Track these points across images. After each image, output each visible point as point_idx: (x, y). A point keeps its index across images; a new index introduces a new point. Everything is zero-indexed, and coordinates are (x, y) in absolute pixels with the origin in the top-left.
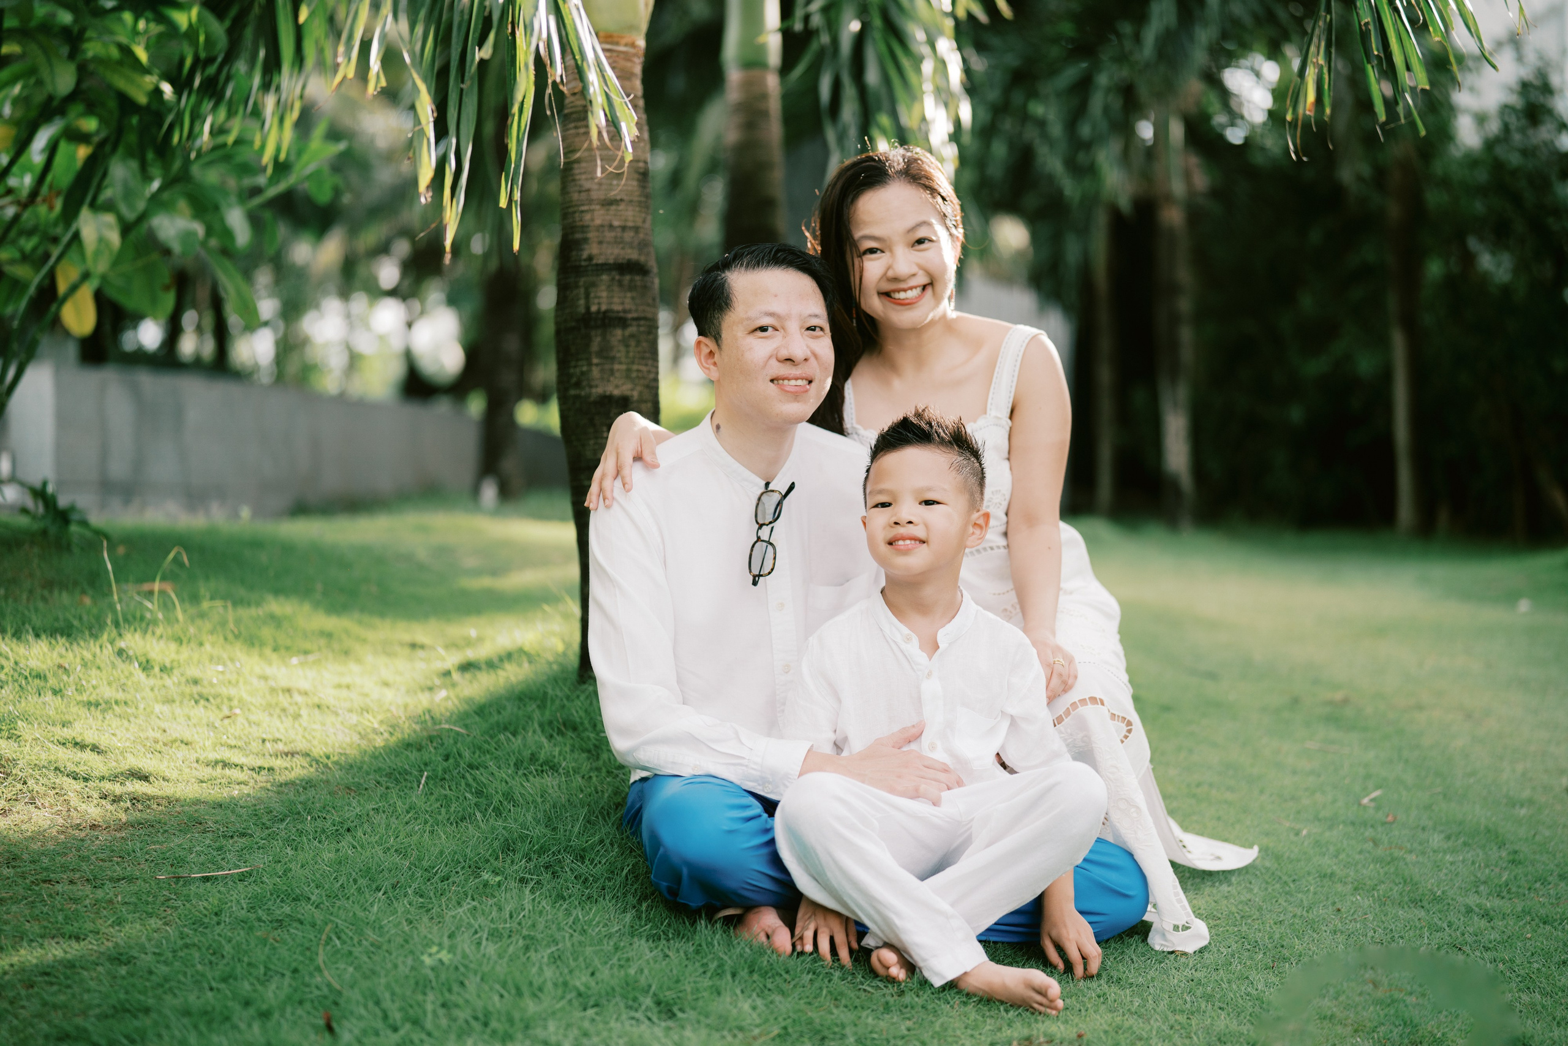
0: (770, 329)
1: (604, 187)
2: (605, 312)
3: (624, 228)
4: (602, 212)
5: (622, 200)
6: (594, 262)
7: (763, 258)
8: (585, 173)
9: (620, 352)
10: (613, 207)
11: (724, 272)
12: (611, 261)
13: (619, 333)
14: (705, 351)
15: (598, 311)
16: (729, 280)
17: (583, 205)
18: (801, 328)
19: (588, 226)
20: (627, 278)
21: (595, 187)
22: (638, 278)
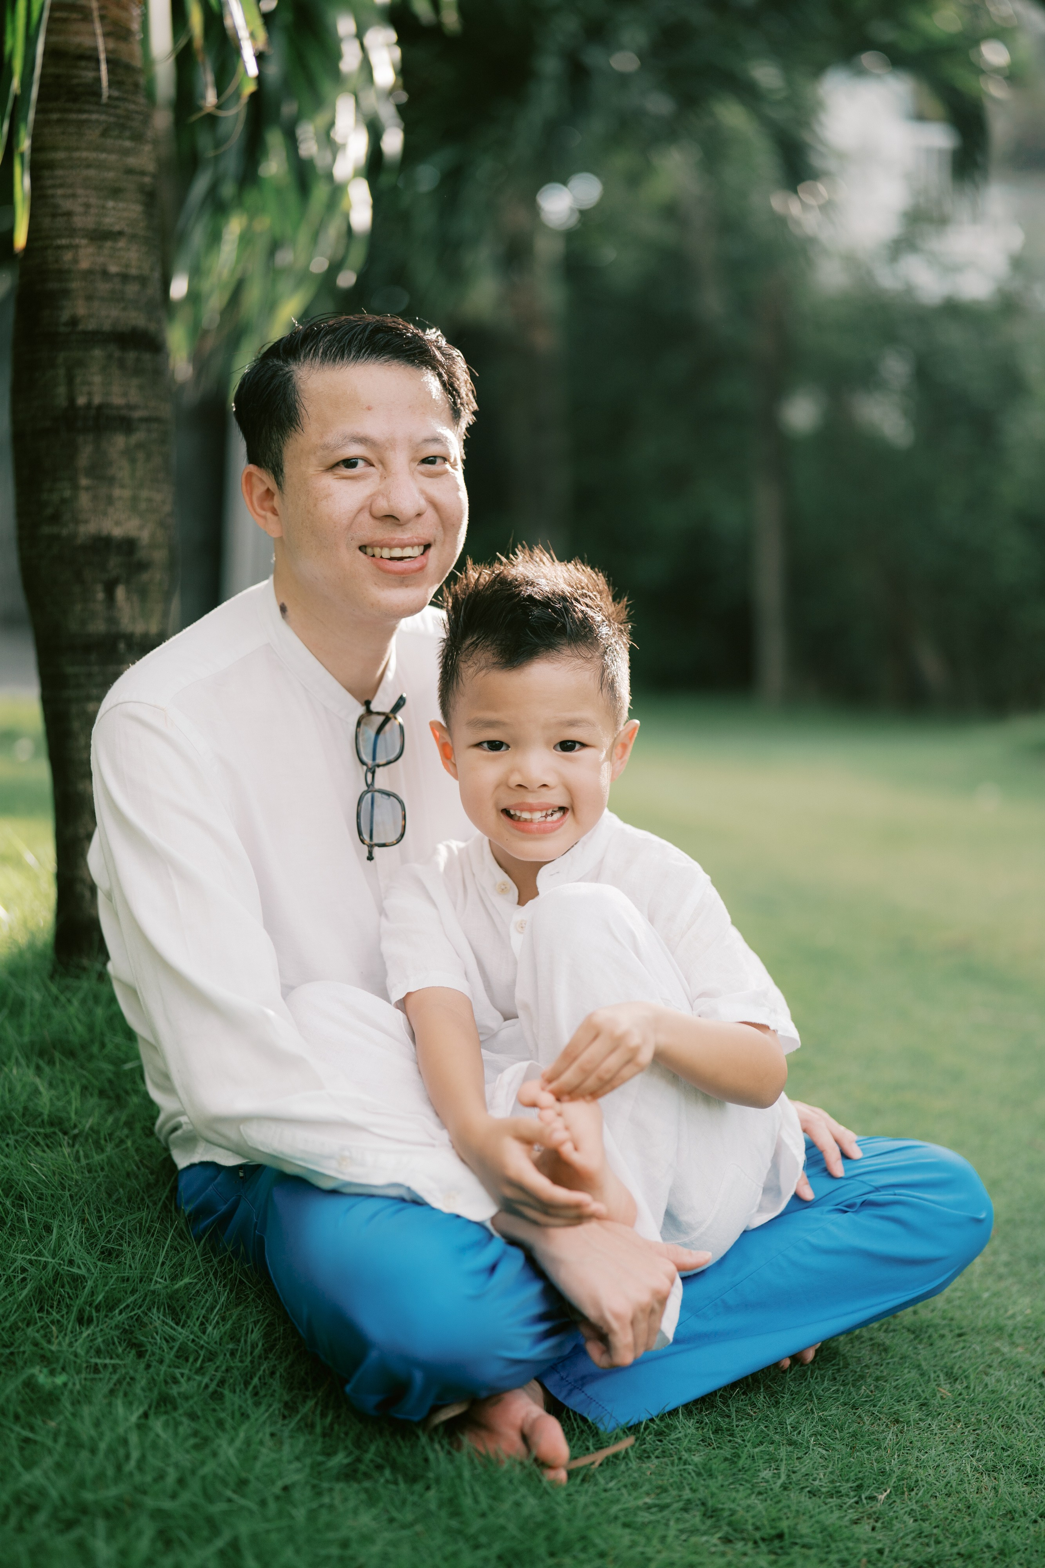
0: (361, 463)
1: (93, 211)
2: (100, 407)
3: (125, 278)
4: (90, 250)
5: (120, 233)
6: (81, 327)
7: (350, 342)
8: (61, 186)
9: (122, 470)
10: (109, 244)
11: (286, 361)
12: (107, 327)
13: (120, 441)
14: (259, 490)
15: (89, 406)
16: (295, 378)
17: (60, 237)
18: (413, 460)
19: (69, 271)
20: (131, 355)
21: (79, 209)
22: (147, 356)
